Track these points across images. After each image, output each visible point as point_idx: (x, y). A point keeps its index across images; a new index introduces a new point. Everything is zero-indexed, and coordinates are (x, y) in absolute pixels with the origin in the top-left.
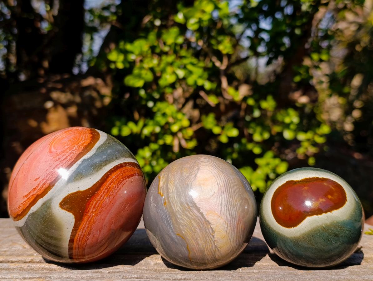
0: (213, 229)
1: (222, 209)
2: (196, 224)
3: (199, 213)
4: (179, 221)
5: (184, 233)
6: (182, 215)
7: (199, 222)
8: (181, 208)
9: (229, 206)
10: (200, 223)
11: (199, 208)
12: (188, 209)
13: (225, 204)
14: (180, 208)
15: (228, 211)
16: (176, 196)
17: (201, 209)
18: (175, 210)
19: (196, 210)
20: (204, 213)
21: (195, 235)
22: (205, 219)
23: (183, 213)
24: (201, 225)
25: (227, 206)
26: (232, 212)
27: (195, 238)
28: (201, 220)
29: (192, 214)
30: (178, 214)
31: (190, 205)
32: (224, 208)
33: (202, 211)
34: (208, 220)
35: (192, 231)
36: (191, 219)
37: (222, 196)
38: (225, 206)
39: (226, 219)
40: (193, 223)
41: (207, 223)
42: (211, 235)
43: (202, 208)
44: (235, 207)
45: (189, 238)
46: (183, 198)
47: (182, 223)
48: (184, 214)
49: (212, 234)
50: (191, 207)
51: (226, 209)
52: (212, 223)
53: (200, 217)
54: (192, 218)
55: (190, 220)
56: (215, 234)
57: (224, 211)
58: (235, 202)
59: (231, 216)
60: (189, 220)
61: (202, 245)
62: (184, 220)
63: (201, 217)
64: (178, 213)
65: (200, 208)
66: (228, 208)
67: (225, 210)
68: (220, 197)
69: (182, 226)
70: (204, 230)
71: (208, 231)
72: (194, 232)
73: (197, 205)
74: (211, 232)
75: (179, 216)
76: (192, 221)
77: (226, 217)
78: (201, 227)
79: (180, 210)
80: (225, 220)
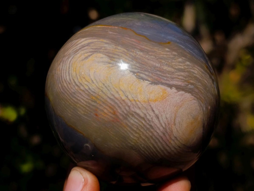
0: (143, 80)
1: (153, 113)
2: (165, 70)
3: (175, 85)
4: (184, 58)
5: (167, 49)
6: (186, 67)
7: (165, 75)
8: (194, 75)
9: (146, 124)
10: (162, 74)
11: (178, 90)
12: (187, 79)
13: (153, 122)
14: (195, 73)
15: (142, 115)
16: (207, 84)
17: (176, 91)
18: (196, 66)
19: (180, 86)
20: (169, 89)
21: (154, 57)
22: (163, 84)
23: (188, 70)
24: (160, 74)
25: (148, 122)
26: (135, 120)
27: (150, 53)
28: (166, 79)
29: (180, 77)
30: (191, 65)
31: (190, 85)
32: (150, 116)
33: (173, 90)
34: (158, 86)
35: (162, 59)
36: (176, 71)
37: (164, 128)
38: (150, 119)
39: (137, 104)
40: (169, 68)
41: (156, 81)
42: (138, 72)
43: (176, 93)
44: (135, 129)
45: (156, 48)
46: (201, 87)
47: (178, 58)
48: (186, 70)
49: (139, 74)
50: (187, 84)
51: (148, 117)
52: (150, 85)
53: (169, 81)
54: (176, 72)
55: (176, 69)
56: (135, 77)
57: (148, 113)
58: (139, 135)
59: (133, 113)
60: (176, 68)
61: (136, 53)
62: (180, 64)
63: (167, 82)
64: (191, 66)
65: (178, 91)
66: (146, 120)
67: (147, 115)
68: (165, 124)
69: (175, 55)
70: (151, 70)
71: (147, 73)
72: (159, 60)
73: (183, 92)
74: (142, 75)
75: (188, 63)
76: (173, 69)
77: (140, 108)
78: (158, 70)
79: (193, 71)
80: (138, 103)
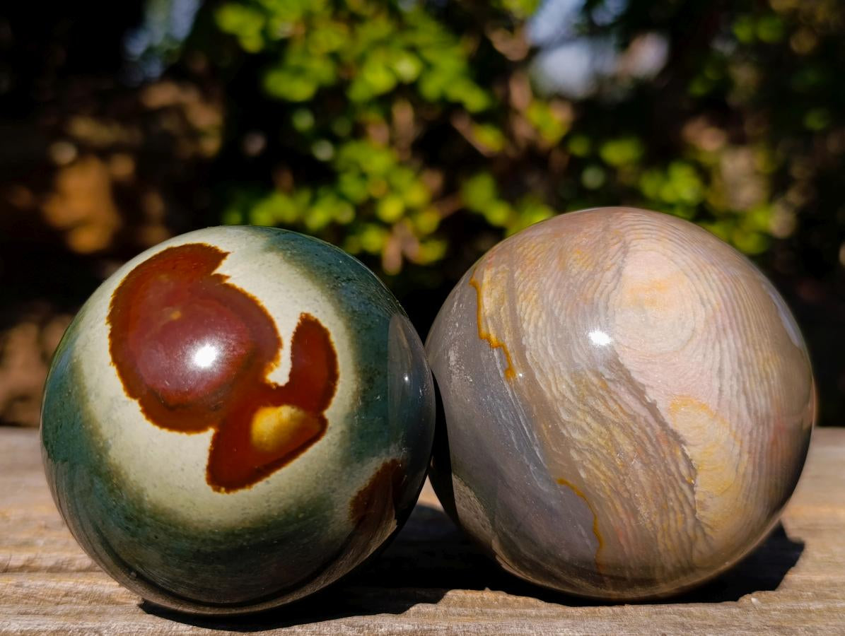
0: (691, 460)
1: (724, 388)
2: (631, 444)
3: (642, 404)
4: (564, 432)
5: (583, 475)
6: (579, 413)
7: (643, 436)
8: (574, 386)
9: (747, 378)
10: (646, 442)
11: (642, 388)
12: (601, 392)
13: (733, 370)
14: (568, 386)
15: (743, 398)
16: (553, 345)
17: (648, 391)
18: (548, 395)
19: (631, 394)
20: (661, 406)
21: (627, 483)
22: (663, 424)
23: (581, 406)
24: (649, 446)
25: (741, 378)
26: (757, 400)
27: (626, 495)
28: (648, 429)
29: (615, 407)
30: (561, 410)
31: (607, 376)
32: (731, 386)
33: (653, 398)
34: (675, 428)
35: (616, 469)
36: (611, 426)
37: (720, 342)
38: (734, 379)
39: (737, 427)
40: (621, 441)
41: (671, 439)
42: (684, 481)
43: (652, 387)
44: (765, 383)
45: (601, 494)
46: (577, 350)
47: (579, 442)
48: (586, 408)
49: (687, 479)
50: (610, 384)
51: (736, 387)
52: (689, 441)
53: (646, 420)
54: (614, 422)
55: (608, 429)
56: (698, 477)
57: (732, 395)
58: (764, 365)
59: (752, 415)
60: (604, 430)
61: (649, 518)
62: (587, 428)
63: (651, 419)
64: (563, 405)
65: (643, 386)
66: (741, 385)
67: (735, 393)
68: (713, 348)
69: (579, 452)
70: (660, 467)
71: (673, 468)
72: (623, 471)
73: (634, 375)
74: (684, 471)
75: (564, 416)
76: (615, 433)
77: (739, 416)
78: (648, 455)
79: (569, 395)
80: (734, 429)
